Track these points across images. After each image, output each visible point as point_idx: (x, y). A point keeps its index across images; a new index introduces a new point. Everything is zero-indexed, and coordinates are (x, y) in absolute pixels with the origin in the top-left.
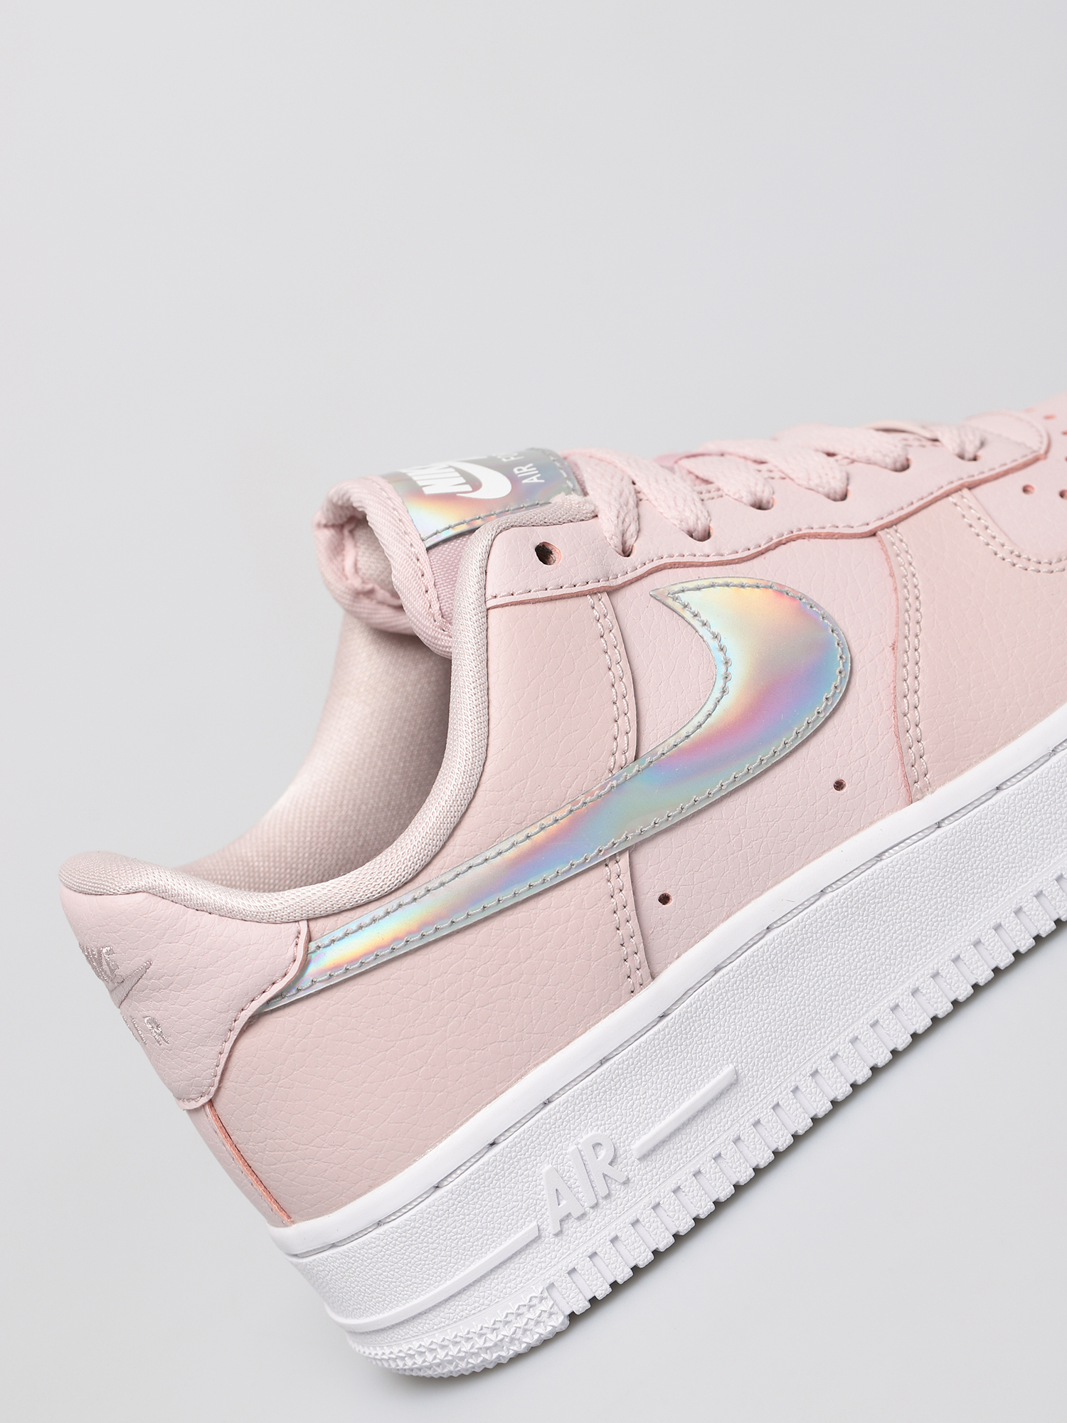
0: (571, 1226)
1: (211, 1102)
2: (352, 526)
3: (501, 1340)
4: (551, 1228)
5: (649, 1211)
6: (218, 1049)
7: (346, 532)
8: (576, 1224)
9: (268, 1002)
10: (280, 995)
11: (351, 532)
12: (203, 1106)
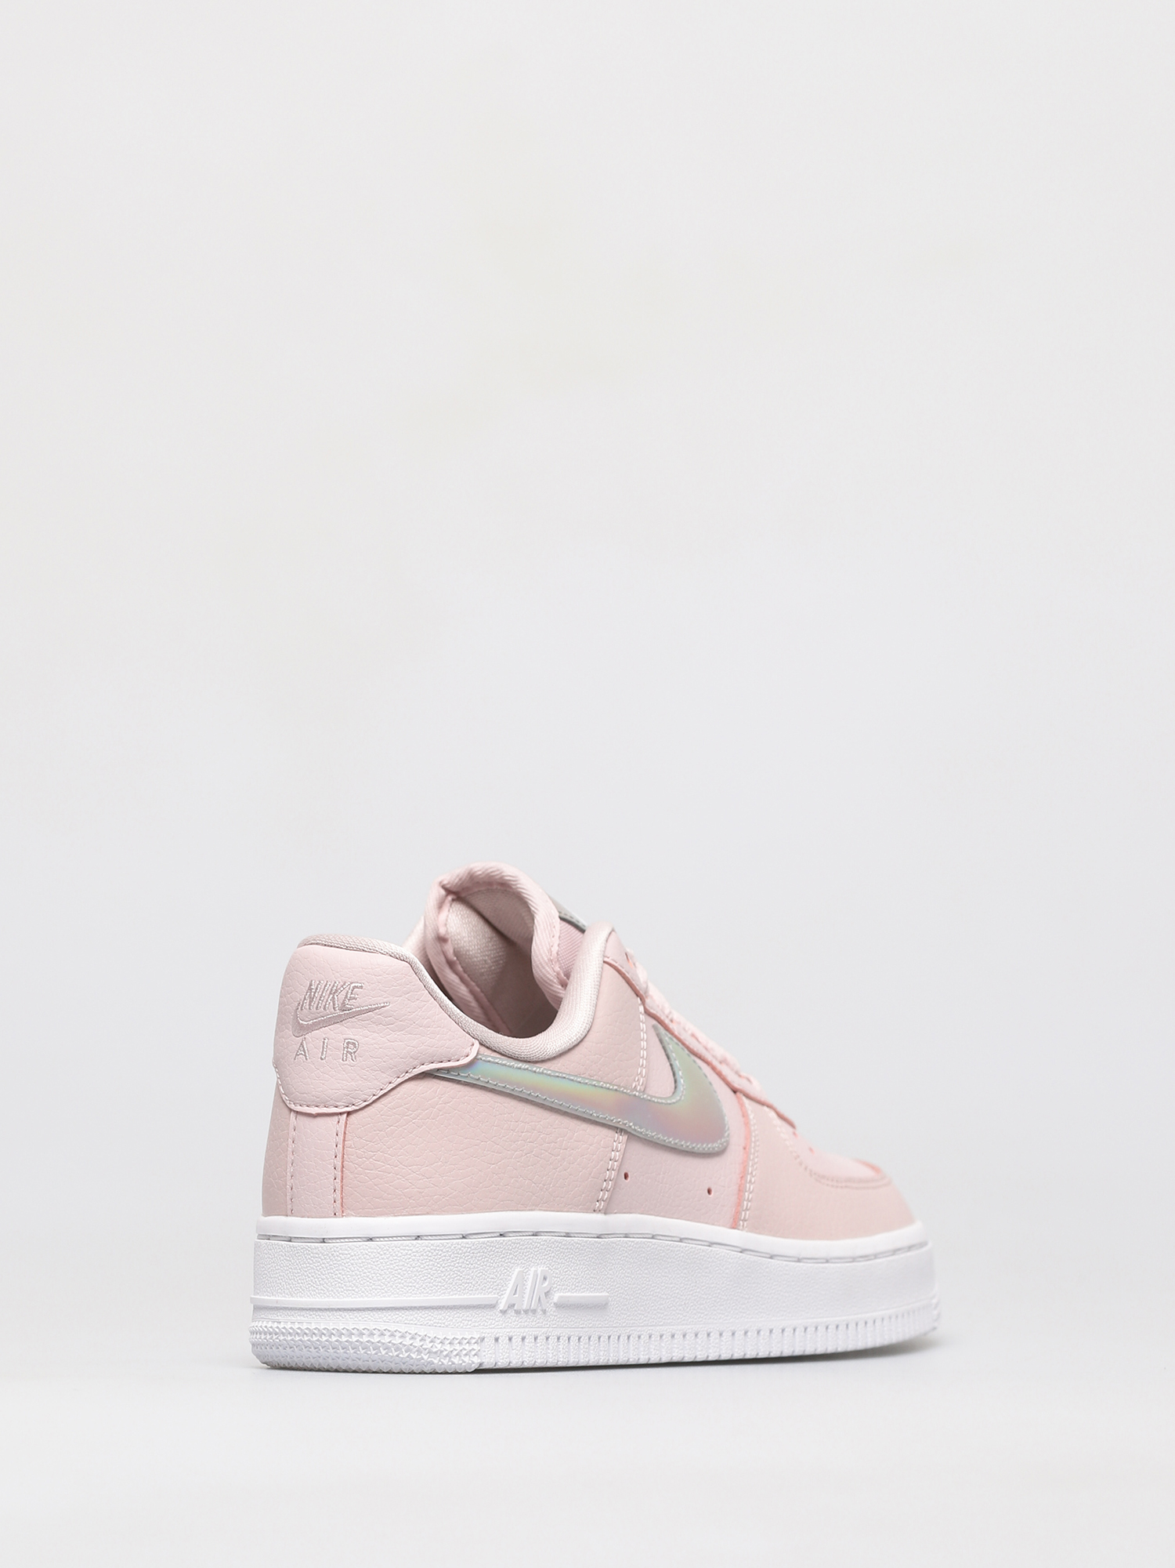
0: (511, 1313)
1: (349, 1113)
2: (455, 897)
3: (442, 1352)
4: (502, 1306)
5: (544, 1337)
6: (390, 1079)
7: (450, 898)
8: (513, 1313)
9: (438, 1070)
10: (448, 1070)
11: (453, 900)
12: (341, 1114)
